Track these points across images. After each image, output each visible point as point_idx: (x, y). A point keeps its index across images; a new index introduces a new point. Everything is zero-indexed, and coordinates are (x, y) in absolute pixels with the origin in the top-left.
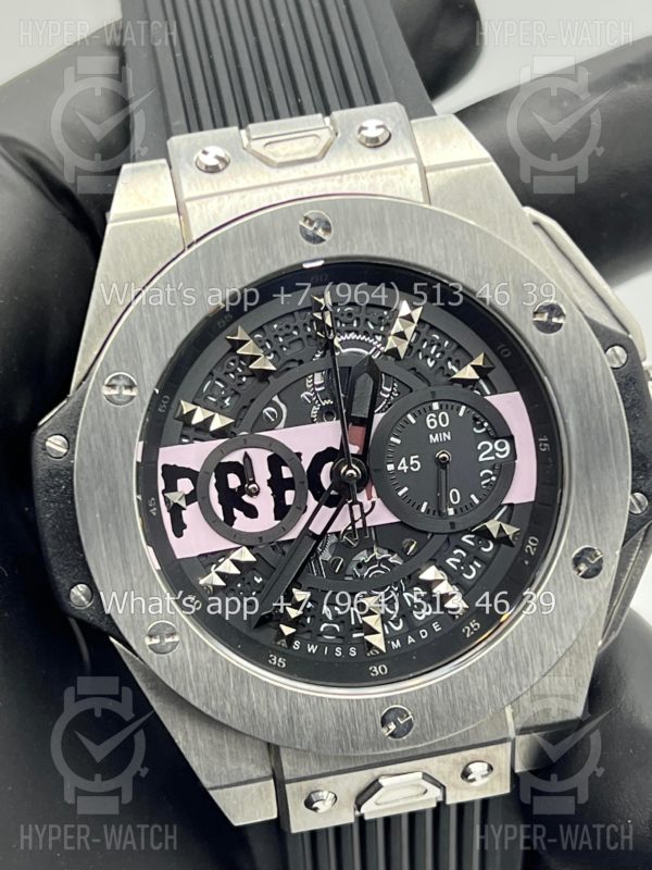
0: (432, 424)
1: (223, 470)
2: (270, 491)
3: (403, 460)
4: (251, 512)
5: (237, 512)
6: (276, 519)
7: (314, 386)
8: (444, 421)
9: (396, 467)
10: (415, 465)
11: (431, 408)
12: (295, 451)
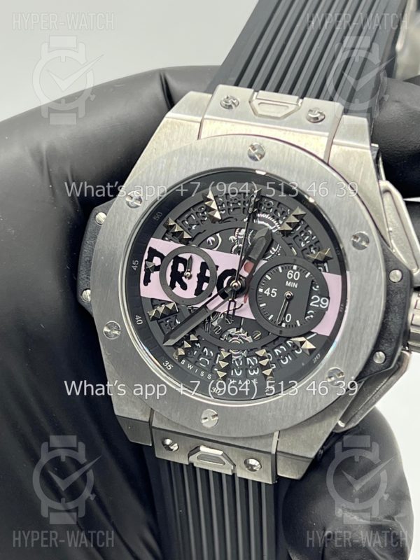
0: (290, 276)
1: (178, 260)
2: (197, 279)
3: (269, 289)
4: (184, 287)
5: (177, 284)
6: (195, 295)
7: (238, 235)
8: (297, 277)
9: (264, 291)
10: (273, 294)
11: (292, 267)
12: (216, 264)
